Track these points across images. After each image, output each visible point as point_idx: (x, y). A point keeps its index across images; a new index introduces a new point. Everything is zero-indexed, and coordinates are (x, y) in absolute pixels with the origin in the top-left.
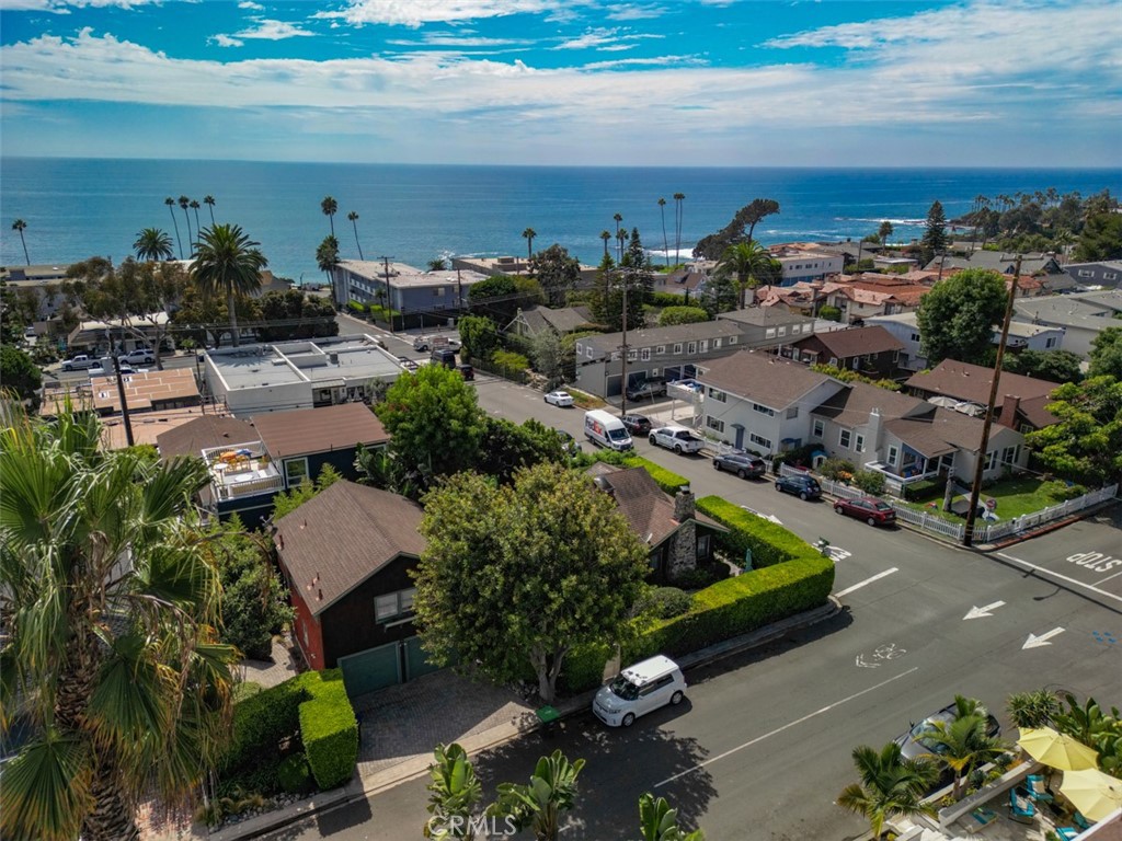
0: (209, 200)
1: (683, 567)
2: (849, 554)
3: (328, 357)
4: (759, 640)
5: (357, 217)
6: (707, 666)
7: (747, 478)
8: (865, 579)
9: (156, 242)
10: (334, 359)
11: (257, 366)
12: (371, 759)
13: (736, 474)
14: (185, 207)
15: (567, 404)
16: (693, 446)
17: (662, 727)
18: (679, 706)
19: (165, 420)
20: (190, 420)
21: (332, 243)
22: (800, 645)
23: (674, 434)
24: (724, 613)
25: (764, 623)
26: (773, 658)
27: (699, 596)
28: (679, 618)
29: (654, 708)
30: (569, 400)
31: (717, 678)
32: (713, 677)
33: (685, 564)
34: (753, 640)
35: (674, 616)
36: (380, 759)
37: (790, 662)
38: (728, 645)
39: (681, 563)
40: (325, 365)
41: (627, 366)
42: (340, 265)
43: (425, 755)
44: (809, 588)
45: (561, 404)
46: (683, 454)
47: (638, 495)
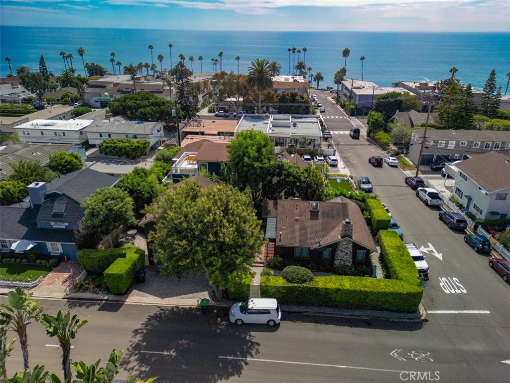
0: (305, 50)
1: (343, 263)
2: (465, 291)
3: (292, 123)
4: (350, 315)
5: (365, 59)
6: (308, 316)
7: (451, 228)
8: (458, 310)
9: (275, 67)
10: (295, 125)
11: (256, 123)
12: (139, 290)
13: (447, 224)
14: (294, 52)
15: (393, 164)
16: (435, 202)
17: (252, 333)
18: (271, 327)
19: (192, 139)
20: (198, 140)
21: (344, 71)
22: (370, 328)
23: (427, 193)
24: (327, 292)
25: (358, 308)
26: (347, 327)
27: (318, 279)
28: (295, 285)
29: (257, 322)
30: (395, 163)
31: (306, 323)
32: (304, 322)
33: (344, 261)
34: (346, 314)
35: (294, 283)
36: (142, 291)
37: (353, 334)
38: (329, 310)
39: (342, 260)
40: (290, 127)
41: (424, 149)
42: (343, 82)
43: (157, 298)
44: (395, 299)
45: (390, 164)
46: (427, 205)
47: (333, 217)
